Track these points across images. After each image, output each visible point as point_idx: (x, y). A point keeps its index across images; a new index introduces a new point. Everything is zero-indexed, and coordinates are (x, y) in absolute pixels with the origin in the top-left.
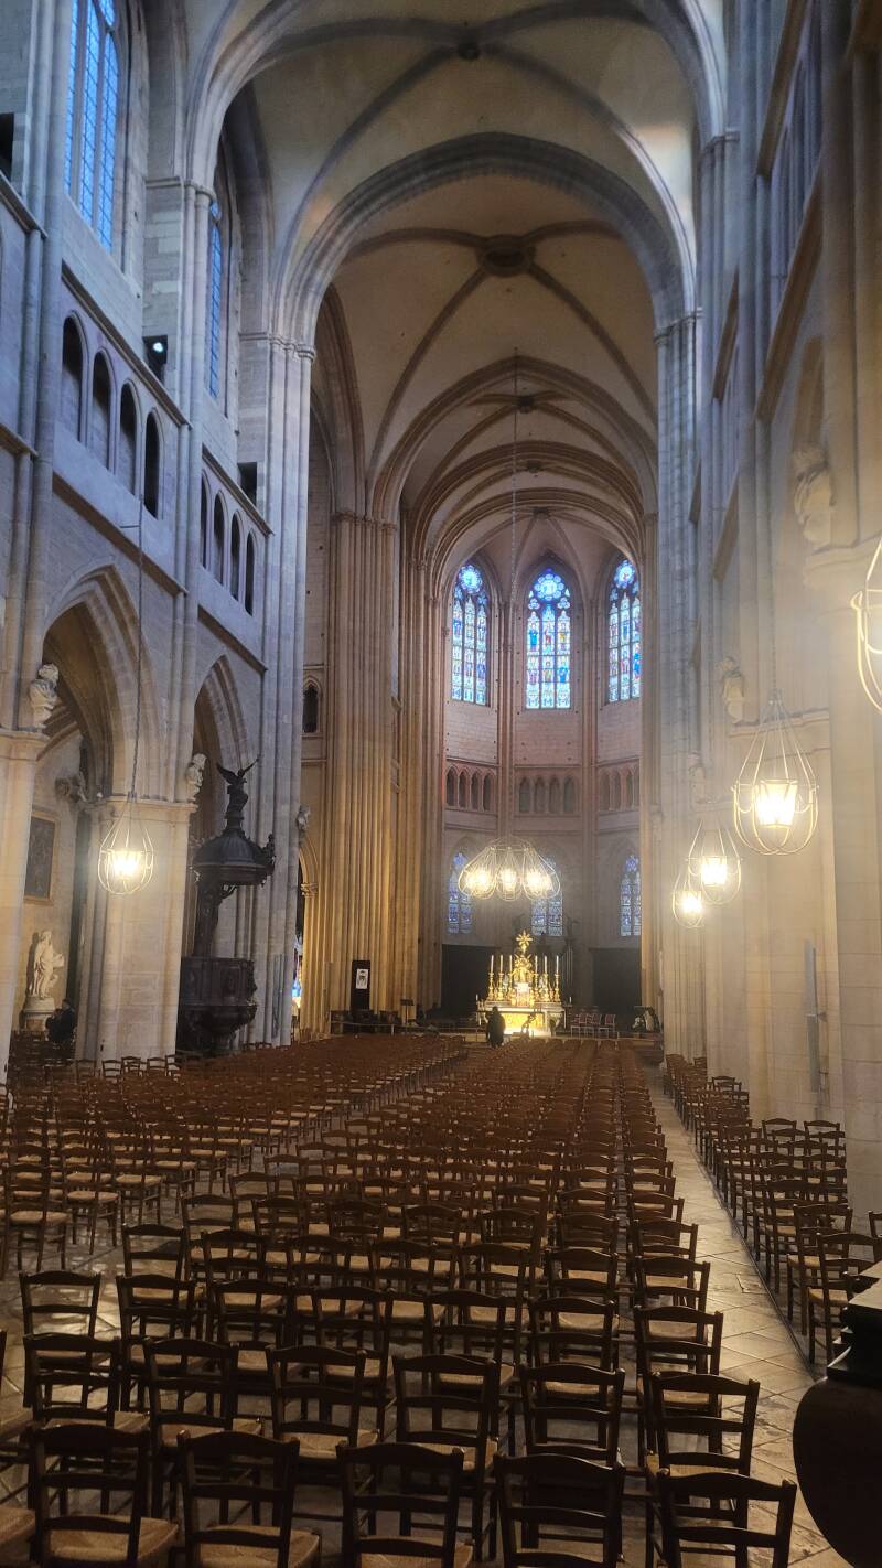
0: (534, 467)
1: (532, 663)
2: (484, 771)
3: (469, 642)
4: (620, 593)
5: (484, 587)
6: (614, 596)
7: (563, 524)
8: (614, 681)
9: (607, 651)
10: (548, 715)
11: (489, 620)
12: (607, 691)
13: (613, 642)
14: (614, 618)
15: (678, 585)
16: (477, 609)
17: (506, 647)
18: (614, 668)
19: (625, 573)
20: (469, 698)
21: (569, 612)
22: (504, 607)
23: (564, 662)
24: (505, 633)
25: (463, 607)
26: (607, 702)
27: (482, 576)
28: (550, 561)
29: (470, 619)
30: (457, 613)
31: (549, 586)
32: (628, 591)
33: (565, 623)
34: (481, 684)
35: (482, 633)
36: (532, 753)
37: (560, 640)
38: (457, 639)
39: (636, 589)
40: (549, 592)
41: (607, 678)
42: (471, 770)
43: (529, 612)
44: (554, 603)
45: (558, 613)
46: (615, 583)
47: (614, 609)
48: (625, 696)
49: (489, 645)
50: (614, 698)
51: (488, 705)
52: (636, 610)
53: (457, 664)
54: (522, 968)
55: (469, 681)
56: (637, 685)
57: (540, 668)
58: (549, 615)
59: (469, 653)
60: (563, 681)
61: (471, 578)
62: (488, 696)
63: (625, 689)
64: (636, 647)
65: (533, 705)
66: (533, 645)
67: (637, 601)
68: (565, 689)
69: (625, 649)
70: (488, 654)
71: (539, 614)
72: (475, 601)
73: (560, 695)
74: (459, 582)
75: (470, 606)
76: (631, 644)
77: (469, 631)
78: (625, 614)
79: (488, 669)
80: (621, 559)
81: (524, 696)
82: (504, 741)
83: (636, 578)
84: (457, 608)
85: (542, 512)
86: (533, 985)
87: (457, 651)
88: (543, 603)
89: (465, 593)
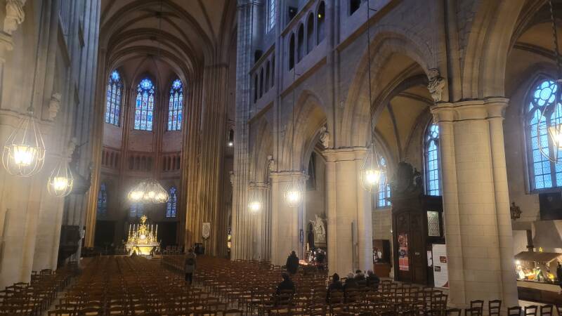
0: (153, 38)
1: (138, 112)
2: (116, 152)
3: (113, 100)
4: (175, 91)
5: (121, 79)
6: (172, 92)
7: (157, 62)
8: (170, 123)
9: (168, 112)
10: (142, 133)
11: (122, 93)
12: (167, 127)
13: (171, 108)
14: (171, 100)
15: (243, 95)
16: (117, 88)
17: (128, 104)
18: (170, 118)
19: (177, 84)
20: (112, 122)
21: (154, 95)
22: (128, 89)
23: (150, 113)
24: (128, 99)
25: (112, 87)
26: (167, 131)
27: (120, 75)
28: (147, 75)
29: (114, 91)
30: (109, 88)
31: (146, 84)
32: (178, 91)
33: (152, 99)
34: (117, 118)
35: (118, 97)
36: (136, 147)
37: (149, 105)
38: (109, 98)
39: (181, 90)
40: (146, 86)
41: (168, 121)
42: (111, 151)
43: (138, 93)
44: (148, 90)
45: (149, 95)
46: (173, 87)
47: (172, 96)
48: (174, 129)
49: (121, 103)
50: (170, 128)
51: (119, 126)
52: (181, 98)
53: (108, 109)
54: (143, 229)
55: (112, 116)
56: (179, 126)
57: (141, 114)
58: (145, 95)
59: (113, 105)
60: (150, 120)
61: (115, 75)
62: (119, 123)
63: (174, 126)
64: (180, 112)
65: (137, 128)
66: (139, 105)
67: (181, 95)
68: (150, 123)
69: (176, 112)
70: (121, 106)
71: (142, 93)
72: (116, 85)
73: (149, 126)
74: (111, 77)
75: (114, 86)
76: (178, 110)
77: (114, 96)
78: (176, 99)
79: (120, 111)
80: (176, 78)
81: (134, 124)
82: (125, 140)
83: (181, 86)
84: (110, 86)
85: (150, 56)
86: (147, 236)
87: (109, 103)
88: (144, 90)
89: (113, 81)
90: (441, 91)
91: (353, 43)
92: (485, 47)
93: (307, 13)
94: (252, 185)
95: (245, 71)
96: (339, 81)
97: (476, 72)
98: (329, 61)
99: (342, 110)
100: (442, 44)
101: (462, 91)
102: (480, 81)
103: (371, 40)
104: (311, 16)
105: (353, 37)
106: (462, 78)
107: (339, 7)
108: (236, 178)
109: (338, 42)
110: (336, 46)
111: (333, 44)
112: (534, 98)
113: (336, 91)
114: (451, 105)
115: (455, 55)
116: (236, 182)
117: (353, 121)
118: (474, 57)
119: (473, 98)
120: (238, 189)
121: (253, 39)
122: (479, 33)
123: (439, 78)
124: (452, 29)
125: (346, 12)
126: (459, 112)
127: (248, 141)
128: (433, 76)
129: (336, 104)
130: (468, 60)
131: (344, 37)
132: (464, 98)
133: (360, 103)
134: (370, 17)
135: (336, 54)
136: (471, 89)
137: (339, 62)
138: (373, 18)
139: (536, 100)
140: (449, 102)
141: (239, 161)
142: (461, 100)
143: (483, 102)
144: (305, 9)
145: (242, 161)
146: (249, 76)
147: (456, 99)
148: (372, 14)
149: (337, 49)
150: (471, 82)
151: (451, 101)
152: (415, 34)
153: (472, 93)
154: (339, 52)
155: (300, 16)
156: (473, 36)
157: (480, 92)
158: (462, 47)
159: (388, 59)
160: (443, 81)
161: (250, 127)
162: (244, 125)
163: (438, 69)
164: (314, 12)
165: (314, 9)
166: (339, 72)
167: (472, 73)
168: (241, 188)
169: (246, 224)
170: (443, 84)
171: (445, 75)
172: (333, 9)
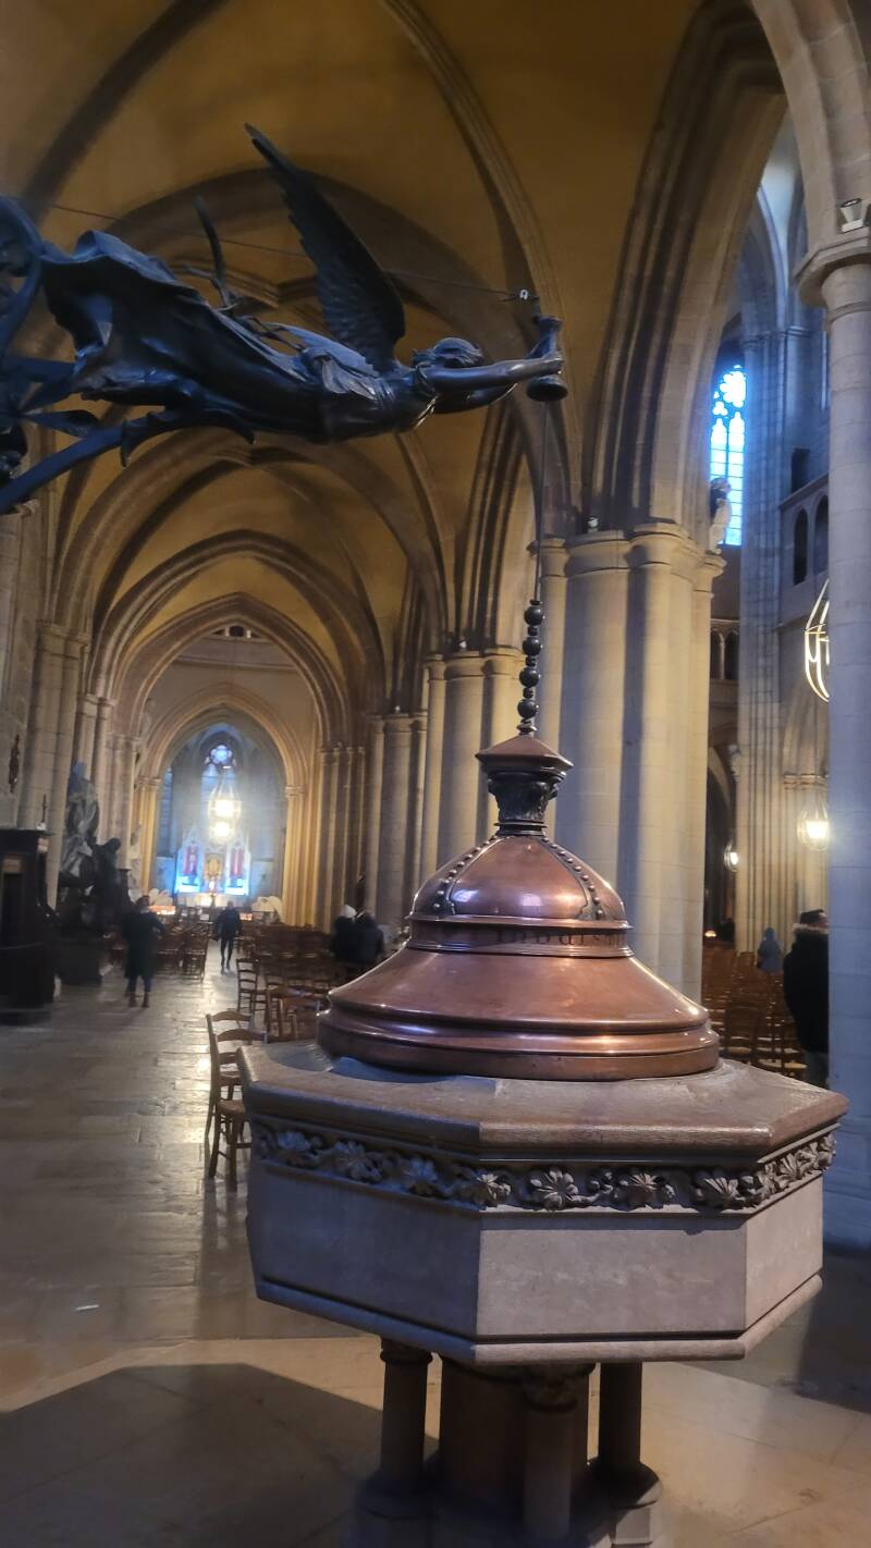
15: (761, 561)
94: (790, 778)
95: (767, 503)
108: (746, 760)
116: (746, 771)
120: (753, 788)
121: (788, 422)
127: (776, 673)
141: (754, 724)
145: (760, 722)
146: (778, 514)
161: (780, 639)
162: (765, 634)
168: (760, 787)
169: (775, 870)
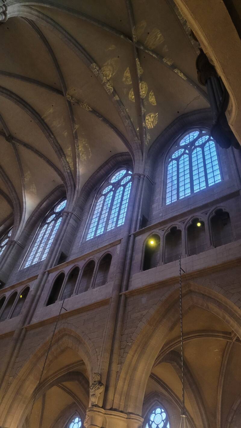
90: (99, 395)
91: (41, 328)
92: (135, 369)
93: (13, 290)
96: (17, 357)
97: (126, 387)
98: (15, 336)
99: (9, 385)
100: (107, 355)
101: (113, 400)
102: (127, 396)
103: (56, 331)
104: (15, 294)
105: (42, 324)
106: (116, 388)
107: (40, 296)
109: (29, 323)
110: (26, 325)
111: (24, 323)
112: (149, 420)
113: (11, 365)
114: (103, 410)
115: (114, 367)
117: (14, 400)
118: (127, 373)
119: (120, 410)
122: (133, 356)
123: (100, 383)
124: (116, 346)
125: (43, 302)
126: (107, 420)
128: (96, 380)
129: (6, 378)
130: (122, 375)
131: (35, 321)
132: (114, 408)
133: (27, 383)
134: (61, 313)
135: (23, 332)
136: (120, 401)
137: (23, 340)
138: (62, 315)
139: (151, 422)
140: (102, 407)
142: (111, 409)
143: (126, 416)
144: (13, 287)
147: (108, 407)
148: (63, 311)
149: (26, 328)
150: (121, 395)
151: (104, 407)
152: (90, 339)
153: (120, 404)
154: (26, 331)
155: (6, 290)
156: (129, 356)
157: (126, 406)
158: (121, 363)
159: (63, 351)
160: (103, 386)
163: (101, 375)
164: (19, 292)
165: (19, 289)
166: (19, 349)
167: (123, 388)
170: (102, 389)
171: (104, 381)
172: (34, 296)
